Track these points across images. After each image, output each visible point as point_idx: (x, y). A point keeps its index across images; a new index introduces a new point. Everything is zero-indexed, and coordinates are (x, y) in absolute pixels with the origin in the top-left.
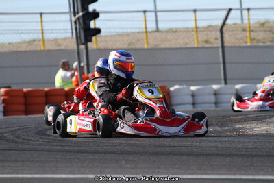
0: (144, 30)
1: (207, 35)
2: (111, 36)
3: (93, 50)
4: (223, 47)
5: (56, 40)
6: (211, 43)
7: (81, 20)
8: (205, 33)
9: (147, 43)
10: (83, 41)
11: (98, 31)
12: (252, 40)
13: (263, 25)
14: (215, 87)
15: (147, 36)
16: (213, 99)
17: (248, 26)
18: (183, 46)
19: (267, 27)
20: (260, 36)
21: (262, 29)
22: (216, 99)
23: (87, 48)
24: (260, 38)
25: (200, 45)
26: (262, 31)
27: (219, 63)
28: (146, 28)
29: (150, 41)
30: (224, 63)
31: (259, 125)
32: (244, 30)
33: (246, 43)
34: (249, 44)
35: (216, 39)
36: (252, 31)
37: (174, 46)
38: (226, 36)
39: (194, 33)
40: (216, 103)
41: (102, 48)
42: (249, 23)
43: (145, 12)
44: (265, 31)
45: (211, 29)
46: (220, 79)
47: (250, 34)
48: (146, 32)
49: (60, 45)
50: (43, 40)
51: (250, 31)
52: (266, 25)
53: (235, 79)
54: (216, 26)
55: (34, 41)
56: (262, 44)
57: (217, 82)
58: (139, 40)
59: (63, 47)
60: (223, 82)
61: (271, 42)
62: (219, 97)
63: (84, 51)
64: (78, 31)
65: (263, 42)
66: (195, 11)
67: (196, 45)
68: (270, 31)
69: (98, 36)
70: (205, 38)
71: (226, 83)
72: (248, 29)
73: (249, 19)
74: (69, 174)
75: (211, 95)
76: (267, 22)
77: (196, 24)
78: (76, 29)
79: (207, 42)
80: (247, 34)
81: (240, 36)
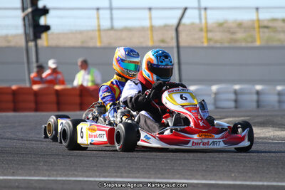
0: (97, 28)
1: (163, 34)
2: (63, 34)
3: (43, 47)
4: (178, 47)
5: (6, 37)
6: (167, 43)
7: (30, 16)
8: (161, 32)
9: (101, 42)
10: (32, 37)
11: (47, 28)
12: (209, 40)
13: (221, 25)
15: (100, 34)
19: (226, 27)
20: (218, 36)
21: (220, 29)
23: (36, 46)
28: (99, 26)
29: (103, 39)
30: (179, 63)
32: (201, 30)
33: (203, 43)
34: (205, 44)
37: (128, 45)
38: (182, 36)
39: (149, 32)
41: (54, 45)
42: (206, 23)
43: (98, 9)
44: (223, 32)
45: (167, 28)
47: (207, 34)
48: (99, 30)
49: (9, 42)
52: (225, 25)
54: (172, 26)
56: (218, 45)
58: (92, 39)
59: (12, 44)
61: (230, 42)
63: (34, 49)
65: (221, 43)
66: (150, 9)
68: (228, 31)
69: (49, 32)
70: (161, 37)
72: (204, 29)
73: (206, 19)
76: (226, 22)
77: (151, 22)
78: (25, 25)
79: (163, 41)
80: (204, 34)
81: (196, 36)
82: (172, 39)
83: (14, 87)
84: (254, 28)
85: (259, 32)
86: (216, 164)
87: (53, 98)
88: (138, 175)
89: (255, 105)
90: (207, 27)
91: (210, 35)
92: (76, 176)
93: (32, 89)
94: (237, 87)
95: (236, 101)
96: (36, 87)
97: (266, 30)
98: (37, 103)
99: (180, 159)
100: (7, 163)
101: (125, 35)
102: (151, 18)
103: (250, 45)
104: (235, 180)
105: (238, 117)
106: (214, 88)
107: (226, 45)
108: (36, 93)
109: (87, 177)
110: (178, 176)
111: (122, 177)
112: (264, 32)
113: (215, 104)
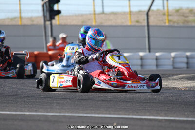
1: (138, 17)
2: (70, 16)
3: (56, 25)
4: (148, 26)
5: (31, 18)
6: (141, 23)
7: (47, 4)
8: (136, 15)
9: (95, 22)
10: (48, 19)
11: (59, 12)
12: (169, 21)
13: (178, 11)
14: (141, 54)
15: (95, 17)
16: (139, 62)
18: (120, 24)
19: (181, 13)
20: (175, 18)
21: (177, 14)
22: (142, 62)
23: (51, 24)
27: (145, 37)
30: (149, 37)
32: (164, 14)
33: (165, 23)
34: (167, 24)
36: (170, 15)
37: (114, 24)
38: (151, 18)
39: (129, 16)
40: (142, 65)
41: (63, 24)
42: (168, 9)
44: (179, 15)
45: (141, 13)
47: (168, 17)
48: (95, 14)
49: (33, 21)
50: (21, 17)
52: (181, 11)
54: (144, 11)
55: (15, 18)
56: (176, 25)
57: (143, 50)
58: (89, 20)
59: (35, 23)
60: (147, 50)
61: (183, 23)
62: (144, 61)
63: (49, 26)
65: (178, 23)
67: (129, 24)
68: (183, 15)
69: (60, 15)
70: (136, 19)
71: (149, 51)
72: (166, 14)
73: (168, 7)
75: (138, 59)
76: (181, 9)
77: (130, 9)
78: (44, 10)
79: (138, 22)
80: (166, 17)
81: (161, 19)
82: (144, 20)
83: (36, 52)
86: (174, 106)
88: (121, 113)
90: (168, 12)
91: (170, 18)
92: (79, 113)
93: (48, 54)
94: (188, 54)
95: (187, 63)
99: (150, 103)
100: (32, 104)
101: (112, 17)
102: (130, 6)
104: (188, 117)
105: (190, 74)
106: (173, 54)
107: (181, 25)
108: (51, 57)
109: (86, 114)
110: (148, 114)
111: (110, 114)
113: (173, 65)
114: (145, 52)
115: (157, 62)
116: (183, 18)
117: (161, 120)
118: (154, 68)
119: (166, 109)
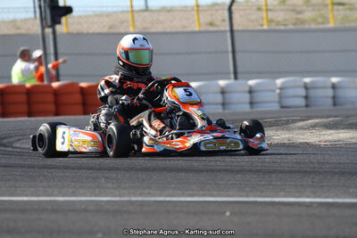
0: (130, 9)
1: (212, 15)
2: (86, 16)
3: (62, 34)
4: (232, 31)
5: (14, 22)
6: (216, 26)
8: (209, 12)
9: (134, 26)
10: (49, 23)
11: (68, 10)
12: (270, 21)
13: (283, 2)
14: (222, 83)
15: (133, 16)
16: (219, 98)
17: (264, 3)
18: (180, 29)
19: (289, 5)
20: (280, 16)
21: (283, 7)
22: (224, 98)
23: (54, 32)
24: (280, 19)
25: (202, 29)
26: (282, 10)
27: (227, 52)
28: (132, 6)
29: (137, 23)
30: (234, 52)
31: (279, 132)
32: (259, 9)
33: (262, 25)
34: (265, 27)
35: (224, 20)
36: (271, 10)
37: (168, 30)
38: (236, 16)
39: (195, 13)
40: (223, 104)
41: (75, 31)
42: (266, 0)
44: (287, 10)
45: (217, 7)
46: (229, 73)
47: (267, 14)
48: (132, 11)
49: (18, 28)
51: (267, 10)
52: (288, 2)
53: (248, 73)
54: (223, 4)
56: (282, 28)
57: (224, 76)
58: (122, 22)
59: (23, 31)
60: (232, 76)
61: (295, 24)
62: (227, 96)
63: (51, 36)
64: (43, 9)
65: (284, 25)
67: (197, 29)
68: (293, 10)
69: (69, 16)
70: (209, 19)
71: (236, 78)
72: (264, 8)
74: (32, 195)
75: (217, 93)
78: (40, 6)
79: (211, 24)
80: (264, 14)
81: (254, 17)
84: (326, 5)
85: (332, 10)
87: (78, 98)
89: (330, 101)
90: (266, 5)
91: (271, 15)
93: (51, 87)
94: (307, 80)
95: (306, 97)
96: (55, 85)
97: (341, 7)
98: (57, 103)
103: (321, 26)
106: (279, 82)
107: (291, 27)
108: (56, 92)
112: (338, 10)
113: (280, 102)
114: (229, 79)
115: (251, 98)
116: (294, 16)
117: (311, 204)
118: (247, 108)
119: (310, 183)
